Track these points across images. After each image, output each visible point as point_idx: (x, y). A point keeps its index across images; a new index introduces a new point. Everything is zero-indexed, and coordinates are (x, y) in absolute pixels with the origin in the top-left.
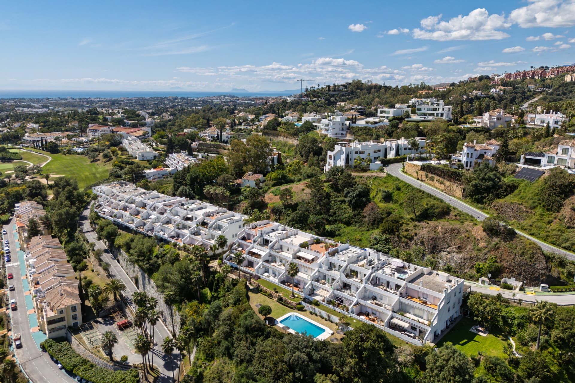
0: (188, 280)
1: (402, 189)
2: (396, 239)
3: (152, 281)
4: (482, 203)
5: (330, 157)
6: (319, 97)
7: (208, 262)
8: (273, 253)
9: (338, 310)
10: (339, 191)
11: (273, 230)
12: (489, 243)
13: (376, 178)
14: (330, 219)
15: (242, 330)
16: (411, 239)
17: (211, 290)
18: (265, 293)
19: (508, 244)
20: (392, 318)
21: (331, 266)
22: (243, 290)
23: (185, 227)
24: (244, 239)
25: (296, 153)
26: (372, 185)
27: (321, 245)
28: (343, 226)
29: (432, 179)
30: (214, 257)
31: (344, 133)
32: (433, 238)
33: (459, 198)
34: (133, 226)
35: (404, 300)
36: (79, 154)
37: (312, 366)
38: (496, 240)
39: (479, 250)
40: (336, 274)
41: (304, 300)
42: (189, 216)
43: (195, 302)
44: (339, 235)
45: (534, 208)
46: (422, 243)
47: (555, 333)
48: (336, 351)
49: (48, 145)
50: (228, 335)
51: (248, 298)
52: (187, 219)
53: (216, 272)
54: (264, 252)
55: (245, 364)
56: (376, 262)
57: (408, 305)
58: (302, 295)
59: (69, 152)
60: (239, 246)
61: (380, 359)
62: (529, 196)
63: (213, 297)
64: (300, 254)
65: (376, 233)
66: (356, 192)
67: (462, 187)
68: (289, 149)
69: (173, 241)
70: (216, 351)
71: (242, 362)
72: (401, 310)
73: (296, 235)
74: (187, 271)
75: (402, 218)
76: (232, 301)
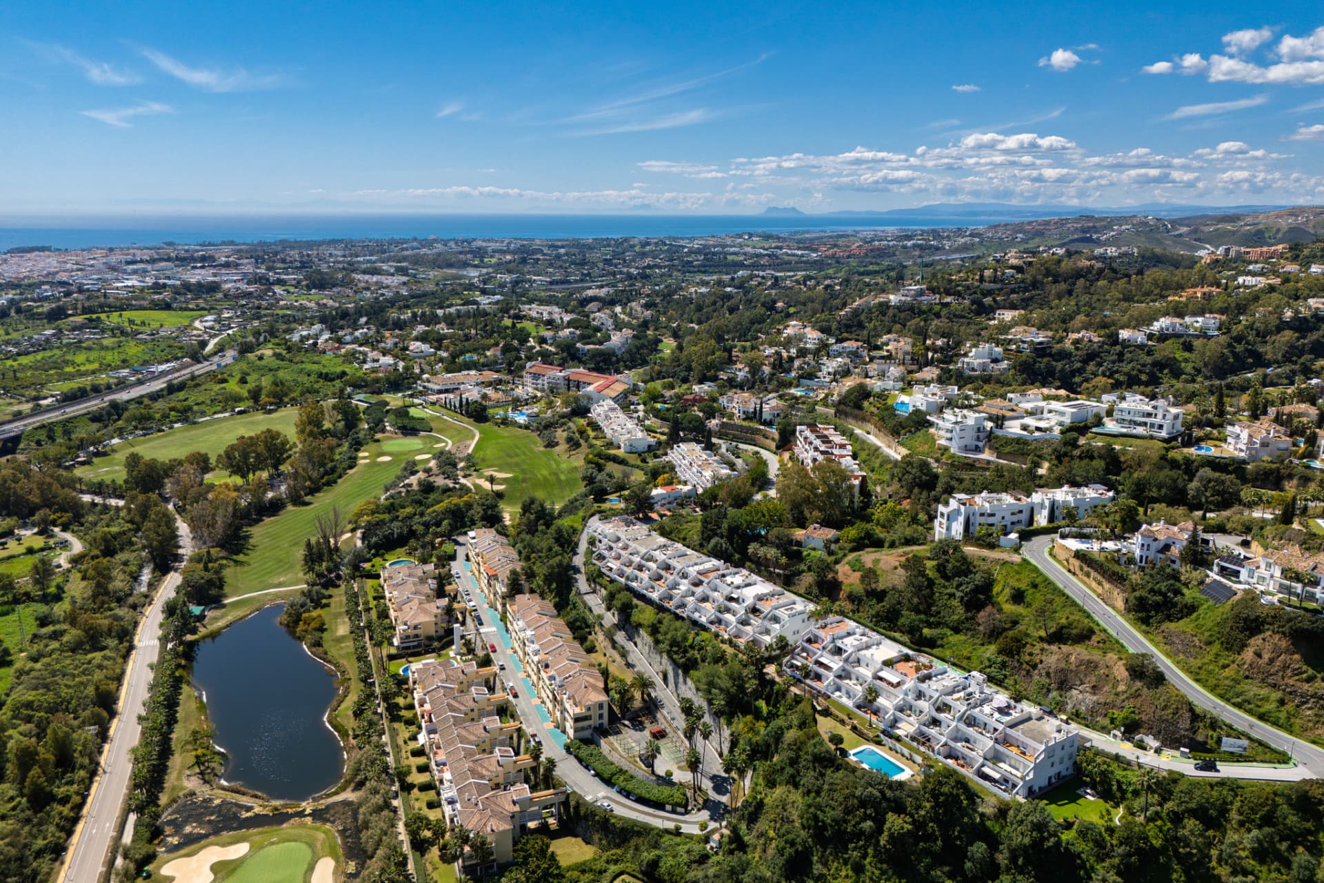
0: (741, 689)
1: (1040, 587)
2: (1016, 664)
3: (689, 681)
4: (1148, 624)
5: (942, 515)
6: (959, 294)
7: (764, 667)
8: (848, 668)
9: (922, 749)
10: (947, 578)
11: (849, 634)
12: (1129, 687)
13: (1005, 563)
14: (932, 619)
15: (810, 757)
16: (1035, 667)
17: (768, 704)
18: (836, 718)
19: (1151, 693)
20: (983, 765)
21: (920, 695)
22: (809, 711)
23: (728, 610)
24: (809, 641)
25: (893, 476)
26: (998, 573)
27: (911, 664)
28: (949, 632)
29: (1088, 575)
30: (770, 660)
31: (980, 444)
32: (1062, 670)
33: (1118, 611)
34: (655, 596)
35: (1000, 748)
36: (520, 427)
37: (884, 805)
38: (1138, 684)
39: (1117, 694)
40: (923, 704)
41: (883, 732)
42: (735, 596)
43: (749, 718)
44: (942, 646)
45: (1209, 643)
46: (1048, 674)
47: (1169, 805)
48: (912, 793)
49: (472, 407)
50: (793, 762)
51: (815, 721)
52: (731, 599)
53: (773, 682)
54: (836, 664)
55: (813, 795)
56: (977, 696)
57: (1002, 753)
58: (882, 726)
59: (505, 422)
60: (804, 650)
61: (960, 808)
62: (1209, 624)
63: (769, 712)
64: (881, 674)
65: (991, 650)
66: (971, 586)
67: (1126, 595)
68: (881, 466)
69: (713, 628)
70: (778, 778)
71: (809, 792)
72: (996, 758)
73: (878, 644)
74: (740, 677)
75: (1028, 635)
76: (796, 722)
